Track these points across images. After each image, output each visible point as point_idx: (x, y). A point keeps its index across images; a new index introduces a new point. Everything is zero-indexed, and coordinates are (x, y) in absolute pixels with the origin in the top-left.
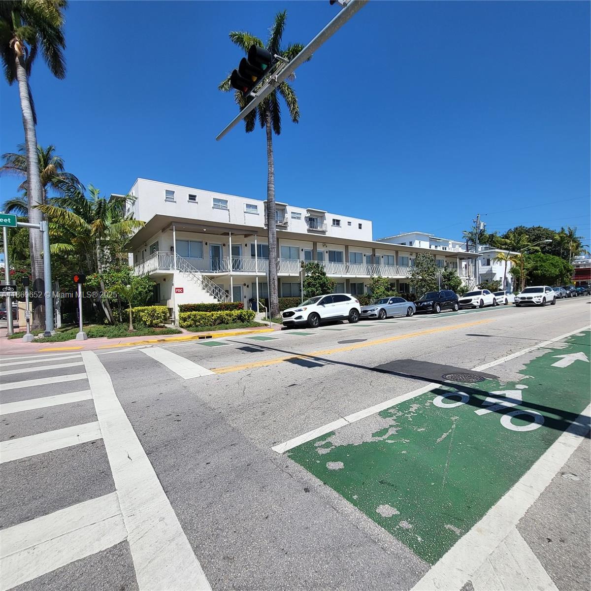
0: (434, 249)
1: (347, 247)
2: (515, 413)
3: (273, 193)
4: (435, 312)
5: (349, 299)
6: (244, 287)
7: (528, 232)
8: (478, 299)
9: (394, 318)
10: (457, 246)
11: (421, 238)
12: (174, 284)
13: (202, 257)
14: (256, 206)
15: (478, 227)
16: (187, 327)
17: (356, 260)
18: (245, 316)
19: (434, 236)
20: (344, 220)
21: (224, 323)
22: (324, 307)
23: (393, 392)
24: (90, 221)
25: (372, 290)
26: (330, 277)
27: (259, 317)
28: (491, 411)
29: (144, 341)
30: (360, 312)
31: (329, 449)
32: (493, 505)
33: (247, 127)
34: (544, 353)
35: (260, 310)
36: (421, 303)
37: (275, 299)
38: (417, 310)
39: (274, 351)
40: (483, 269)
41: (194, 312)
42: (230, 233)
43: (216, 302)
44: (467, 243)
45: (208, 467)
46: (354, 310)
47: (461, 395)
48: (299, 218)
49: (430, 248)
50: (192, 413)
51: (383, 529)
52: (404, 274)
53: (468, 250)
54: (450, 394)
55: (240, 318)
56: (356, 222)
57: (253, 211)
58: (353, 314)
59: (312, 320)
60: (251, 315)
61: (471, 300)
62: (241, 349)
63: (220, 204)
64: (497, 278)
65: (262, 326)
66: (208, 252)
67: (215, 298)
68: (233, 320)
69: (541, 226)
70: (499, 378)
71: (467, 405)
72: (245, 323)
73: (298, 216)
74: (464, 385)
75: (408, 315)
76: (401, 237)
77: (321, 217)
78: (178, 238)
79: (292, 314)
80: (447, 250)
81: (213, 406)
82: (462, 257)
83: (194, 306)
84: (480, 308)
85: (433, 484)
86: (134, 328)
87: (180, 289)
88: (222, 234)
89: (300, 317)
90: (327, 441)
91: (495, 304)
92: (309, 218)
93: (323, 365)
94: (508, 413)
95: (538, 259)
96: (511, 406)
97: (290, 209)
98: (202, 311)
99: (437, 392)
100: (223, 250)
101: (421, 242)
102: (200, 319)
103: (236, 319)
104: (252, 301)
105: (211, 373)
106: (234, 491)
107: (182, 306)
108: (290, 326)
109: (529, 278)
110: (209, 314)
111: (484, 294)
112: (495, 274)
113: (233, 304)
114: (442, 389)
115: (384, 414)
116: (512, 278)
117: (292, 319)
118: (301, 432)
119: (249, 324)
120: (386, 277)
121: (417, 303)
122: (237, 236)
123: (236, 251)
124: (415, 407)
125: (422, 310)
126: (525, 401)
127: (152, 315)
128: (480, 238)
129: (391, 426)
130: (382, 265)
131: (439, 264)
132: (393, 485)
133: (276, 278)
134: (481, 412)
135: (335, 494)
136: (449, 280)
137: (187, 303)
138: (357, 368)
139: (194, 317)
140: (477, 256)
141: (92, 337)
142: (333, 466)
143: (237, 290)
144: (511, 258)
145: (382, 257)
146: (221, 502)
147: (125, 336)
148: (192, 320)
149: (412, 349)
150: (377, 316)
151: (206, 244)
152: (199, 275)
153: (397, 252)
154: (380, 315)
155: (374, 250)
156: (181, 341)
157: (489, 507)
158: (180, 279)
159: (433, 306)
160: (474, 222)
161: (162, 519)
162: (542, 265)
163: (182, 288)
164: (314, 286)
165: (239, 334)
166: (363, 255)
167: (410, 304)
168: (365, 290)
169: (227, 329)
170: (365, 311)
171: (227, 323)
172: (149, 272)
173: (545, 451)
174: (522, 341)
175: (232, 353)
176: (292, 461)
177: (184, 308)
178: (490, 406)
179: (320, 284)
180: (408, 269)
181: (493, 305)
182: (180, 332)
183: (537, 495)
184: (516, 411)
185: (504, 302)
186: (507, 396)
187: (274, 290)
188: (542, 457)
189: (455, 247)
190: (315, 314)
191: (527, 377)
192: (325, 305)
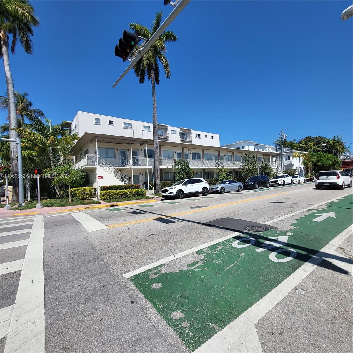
0: (257, 151)
1: (203, 150)
2: (280, 251)
3: (156, 119)
4: (255, 188)
5: (202, 181)
6: (140, 175)
7: (313, 140)
8: (282, 180)
9: (230, 192)
10: (270, 149)
11: (249, 144)
12: (97, 174)
13: (114, 157)
14: (150, 127)
15: (282, 138)
16: (104, 200)
17: (209, 158)
18: (140, 192)
19: (256, 143)
20: (202, 134)
21: (127, 197)
22: (186, 186)
23: (211, 238)
24: (46, 137)
25: (218, 175)
26: (192, 168)
27: (149, 193)
28: (265, 250)
29: (76, 209)
30: (209, 189)
31: (157, 275)
32: (246, 310)
33: (140, 80)
34: (310, 213)
35: (150, 189)
36: (247, 183)
37: (158, 182)
38: (244, 187)
39: (150, 213)
40: (286, 162)
41: (109, 191)
42: (131, 143)
43: (122, 184)
44: (276, 147)
45: (79, 287)
46: (205, 188)
47: (251, 239)
48: (176, 134)
49: (255, 150)
50: (84, 253)
51: (170, 327)
52: (237, 166)
53: (276, 151)
54: (245, 239)
55: (137, 194)
56: (209, 135)
57: (148, 129)
58: (205, 190)
59: (179, 194)
60: (144, 192)
61: (277, 181)
62: (131, 212)
63: (127, 126)
64: (294, 167)
65: (150, 198)
66: (118, 154)
67: (122, 182)
68: (133, 195)
69: (321, 136)
70: (278, 228)
71: (252, 246)
72: (140, 196)
73: (175, 132)
74: (254, 234)
75: (238, 191)
76: (237, 144)
77: (189, 132)
78: (99, 146)
79: (167, 191)
80: (265, 151)
81: (98, 248)
82: (273, 155)
83: (109, 187)
84: (283, 185)
85: (213, 297)
86: (72, 200)
87: (101, 176)
88: (127, 144)
89: (171, 193)
90: (158, 270)
91: (292, 183)
92: (182, 134)
93: (175, 222)
94: (275, 251)
95: (319, 156)
96: (279, 246)
97: (170, 128)
98: (114, 190)
99: (237, 238)
100: (127, 153)
101: (249, 146)
102: (112, 195)
103: (134, 194)
104: (145, 183)
105: (107, 227)
106: (87, 303)
107: (102, 187)
108: (166, 198)
109: (314, 167)
110: (118, 191)
111: (286, 177)
112: (293, 165)
113: (133, 185)
114: (240, 236)
115: (200, 252)
116: (303, 168)
117: (167, 194)
118: (145, 264)
119: (142, 197)
120: (226, 168)
121: (244, 183)
122: (136, 145)
123: (135, 153)
124: (220, 247)
125: (247, 187)
126: (289, 243)
127: (83, 193)
128: (284, 144)
129: (201, 260)
130: (225, 161)
131: (259, 160)
132: (187, 298)
133: (159, 169)
134: (259, 250)
135: (149, 304)
136: (265, 169)
137: (105, 185)
138: (195, 223)
139: (109, 194)
140: (282, 154)
141: (46, 206)
142: (155, 286)
143: (136, 177)
144: (302, 156)
145: (225, 156)
146: (76, 311)
147: (66, 205)
148: (108, 195)
149: (232, 211)
150: (219, 192)
151: (117, 150)
152: (113, 168)
153: (233, 153)
154: (221, 190)
155: (219, 152)
156: (99, 208)
157: (243, 312)
158: (100, 171)
159: (254, 185)
160: (280, 134)
161: (35, 322)
162: (321, 159)
163: (102, 176)
164: (182, 174)
165: (135, 203)
166: (213, 155)
167: (240, 184)
168: (215, 176)
169: (128, 200)
170: (213, 189)
171: (129, 197)
172: (82, 167)
173: (290, 275)
174: (300, 205)
175: (125, 215)
176: (132, 283)
177: (103, 188)
178: (266, 246)
179: (186, 173)
180: (240, 163)
181: (291, 184)
182: (99, 203)
183: (276, 303)
184: (281, 249)
185: (298, 182)
186: (278, 240)
187: (158, 177)
188: (287, 279)
189: (269, 149)
190: (180, 191)
191: (295, 228)
192: (187, 185)
